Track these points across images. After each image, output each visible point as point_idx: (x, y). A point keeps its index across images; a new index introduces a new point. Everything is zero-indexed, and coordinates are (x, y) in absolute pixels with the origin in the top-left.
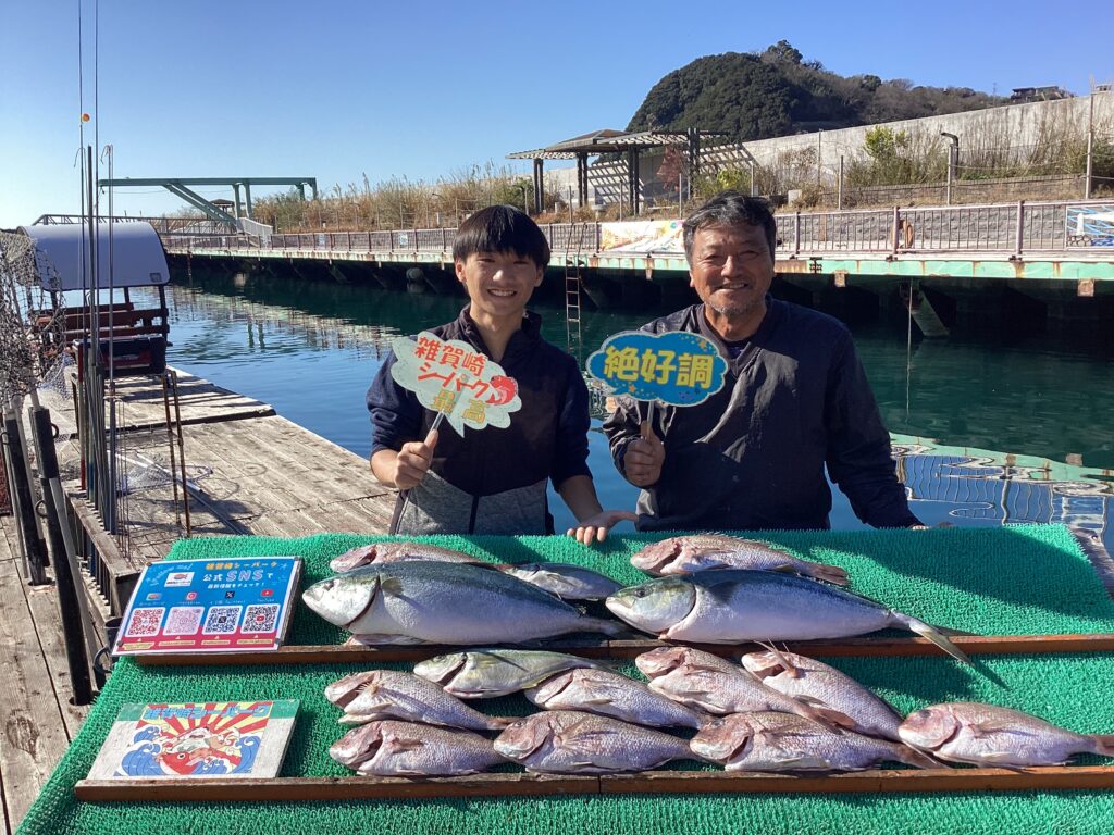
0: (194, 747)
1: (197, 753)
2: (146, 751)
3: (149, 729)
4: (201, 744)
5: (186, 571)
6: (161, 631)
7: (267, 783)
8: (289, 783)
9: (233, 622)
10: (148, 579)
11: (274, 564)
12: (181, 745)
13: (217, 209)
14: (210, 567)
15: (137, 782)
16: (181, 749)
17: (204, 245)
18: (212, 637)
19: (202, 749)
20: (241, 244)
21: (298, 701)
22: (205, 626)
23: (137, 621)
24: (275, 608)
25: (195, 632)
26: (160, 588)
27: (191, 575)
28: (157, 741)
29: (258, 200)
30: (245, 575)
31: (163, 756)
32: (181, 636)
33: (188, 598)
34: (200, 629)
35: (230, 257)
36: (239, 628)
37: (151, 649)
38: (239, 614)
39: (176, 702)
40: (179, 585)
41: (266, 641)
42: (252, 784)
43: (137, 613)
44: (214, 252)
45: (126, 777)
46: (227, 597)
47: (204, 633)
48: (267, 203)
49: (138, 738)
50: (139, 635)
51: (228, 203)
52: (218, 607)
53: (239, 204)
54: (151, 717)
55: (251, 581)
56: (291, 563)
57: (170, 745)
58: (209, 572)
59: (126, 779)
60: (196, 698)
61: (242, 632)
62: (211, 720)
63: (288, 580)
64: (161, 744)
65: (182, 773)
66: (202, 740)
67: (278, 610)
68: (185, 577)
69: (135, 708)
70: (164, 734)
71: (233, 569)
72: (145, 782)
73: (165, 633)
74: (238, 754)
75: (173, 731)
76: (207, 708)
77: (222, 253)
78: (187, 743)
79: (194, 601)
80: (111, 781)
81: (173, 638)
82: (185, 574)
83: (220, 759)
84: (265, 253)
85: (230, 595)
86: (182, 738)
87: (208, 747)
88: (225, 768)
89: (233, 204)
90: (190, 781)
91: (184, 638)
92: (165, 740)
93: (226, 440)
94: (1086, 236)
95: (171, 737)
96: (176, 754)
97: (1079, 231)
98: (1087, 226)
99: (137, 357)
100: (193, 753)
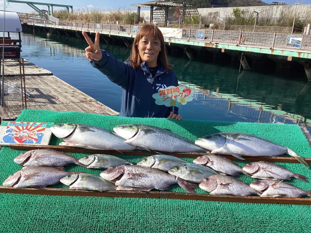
0: (24, 135)
2: (10, 136)
3: (10, 129)
4: (26, 134)
16: (20, 135)
19: (26, 136)
20: (50, 24)
31: (15, 137)
49: (7, 132)
57: (17, 134)
65: (20, 142)
66: (26, 133)
74: (37, 138)
78: (22, 134)
83: (31, 139)
86: (20, 132)
92: (15, 132)
93: (38, 81)
94: (292, 44)
95: (17, 132)
96: (19, 137)
97: (290, 43)
98: (293, 41)
99: (11, 53)
100: (24, 137)
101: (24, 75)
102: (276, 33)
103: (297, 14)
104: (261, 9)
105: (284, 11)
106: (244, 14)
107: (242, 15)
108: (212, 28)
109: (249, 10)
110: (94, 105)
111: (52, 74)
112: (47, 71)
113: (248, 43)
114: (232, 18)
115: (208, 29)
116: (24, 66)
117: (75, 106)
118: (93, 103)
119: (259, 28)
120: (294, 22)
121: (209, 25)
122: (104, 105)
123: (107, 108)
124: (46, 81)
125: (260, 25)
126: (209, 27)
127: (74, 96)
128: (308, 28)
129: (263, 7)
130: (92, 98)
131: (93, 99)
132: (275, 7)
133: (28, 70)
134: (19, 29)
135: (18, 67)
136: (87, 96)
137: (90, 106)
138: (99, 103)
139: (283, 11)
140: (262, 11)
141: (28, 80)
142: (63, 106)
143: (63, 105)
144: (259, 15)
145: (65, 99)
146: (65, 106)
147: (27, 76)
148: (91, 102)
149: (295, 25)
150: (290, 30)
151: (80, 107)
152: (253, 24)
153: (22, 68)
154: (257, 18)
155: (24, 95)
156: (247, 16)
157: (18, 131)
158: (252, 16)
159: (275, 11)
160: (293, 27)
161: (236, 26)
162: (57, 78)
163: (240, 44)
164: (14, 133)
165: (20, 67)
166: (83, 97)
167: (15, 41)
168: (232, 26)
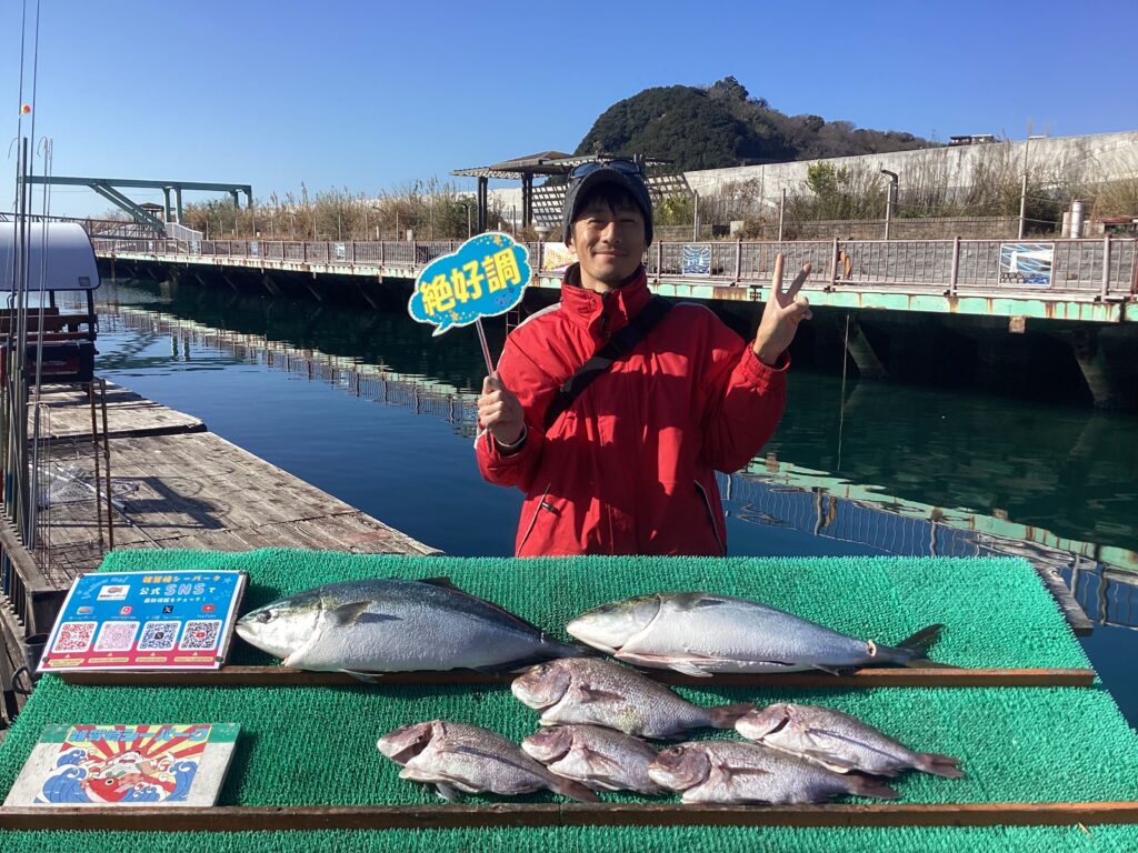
0: (122, 773)
1: (128, 778)
2: (70, 776)
3: (74, 752)
4: (132, 769)
5: (121, 584)
6: (92, 646)
7: (204, 812)
8: (228, 812)
9: (171, 638)
10: (80, 592)
11: (217, 578)
12: (110, 770)
13: (145, 213)
14: (147, 580)
15: (60, 809)
16: (109, 775)
17: (131, 249)
18: (148, 654)
19: (133, 775)
20: (169, 250)
21: (239, 725)
22: (140, 643)
23: (66, 635)
24: (217, 624)
25: (129, 649)
26: (92, 601)
27: (126, 589)
28: (83, 766)
29: (189, 205)
30: (185, 590)
31: (89, 781)
32: (113, 653)
33: (122, 612)
34: (135, 644)
35: (156, 262)
36: (177, 645)
37: (80, 665)
38: (177, 630)
39: (107, 723)
40: (113, 598)
41: (206, 659)
42: (186, 813)
43: (67, 627)
44: (140, 257)
45: (47, 804)
46: (165, 612)
47: (138, 649)
48: (199, 208)
49: (62, 762)
50: (67, 651)
51: (158, 207)
52: (155, 623)
53: (169, 209)
54: (76, 740)
55: (191, 595)
56: (235, 577)
57: (97, 770)
58: (146, 585)
59: (47, 805)
60: (129, 719)
61: (180, 648)
62: (144, 743)
63: (232, 594)
64: (87, 769)
65: (110, 800)
66: (132, 765)
67: (220, 627)
68: (120, 590)
69: (60, 729)
70: (91, 758)
71: (172, 582)
72: (68, 809)
73: (96, 649)
75: (101, 755)
76: (139, 730)
77: (148, 258)
78: (116, 768)
79: (130, 615)
80: (31, 808)
81: (104, 654)
82: (119, 587)
84: (194, 259)
85: (168, 610)
86: (110, 763)
87: (139, 772)
88: (158, 796)
89: (163, 208)
90: (118, 809)
91: (116, 654)
92: (92, 764)
93: (154, 456)
94: (1019, 273)
95: (99, 760)
96: (104, 780)
97: (1013, 269)
98: (1021, 264)
99: (63, 363)
100: (122, 779)
101: (106, 435)
102: (959, 238)
103: (1032, 170)
104: (904, 160)
105: (986, 164)
106: (847, 183)
107: (842, 184)
108: (740, 235)
109: (863, 167)
110: (350, 530)
111: (202, 428)
112: (186, 416)
113: (865, 278)
114: (805, 196)
115: (725, 238)
116: (108, 404)
117: (286, 537)
118: (347, 521)
119: (903, 226)
120: (1023, 200)
121: (729, 227)
122: (387, 527)
123: (395, 534)
124: (183, 454)
125: (907, 217)
126: (729, 232)
127: (280, 501)
128: (1076, 217)
129: (914, 155)
130: (342, 504)
131: (347, 506)
132: (954, 153)
133: (121, 419)
134: (87, 278)
135: (85, 410)
136: (326, 496)
137: (337, 533)
138: (370, 518)
139: (981, 165)
140: (909, 167)
141: (118, 454)
142: (243, 537)
143: (241, 532)
144: (902, 182)
145: (246, 514)
146: (248, 537)
147: (114, 440)
148: (341, 518)
149: (1026, 209)
150: (1012, 229)
151: (300, 537)
152: (880, 213)
153: (99, 412)
154: (895, 194)
155: (105, 507)
156: (858, 189)
157: (104, 757)
158: (874, 188)
159: (955, 165)
160: (1021, 216)
161: (822, 222)
162: (222, 440)
163: (835, 284)
164: (85, 765)
165: (94, 409)
166: (312, 500)
167: (73, 321)
168: (807, 225)
